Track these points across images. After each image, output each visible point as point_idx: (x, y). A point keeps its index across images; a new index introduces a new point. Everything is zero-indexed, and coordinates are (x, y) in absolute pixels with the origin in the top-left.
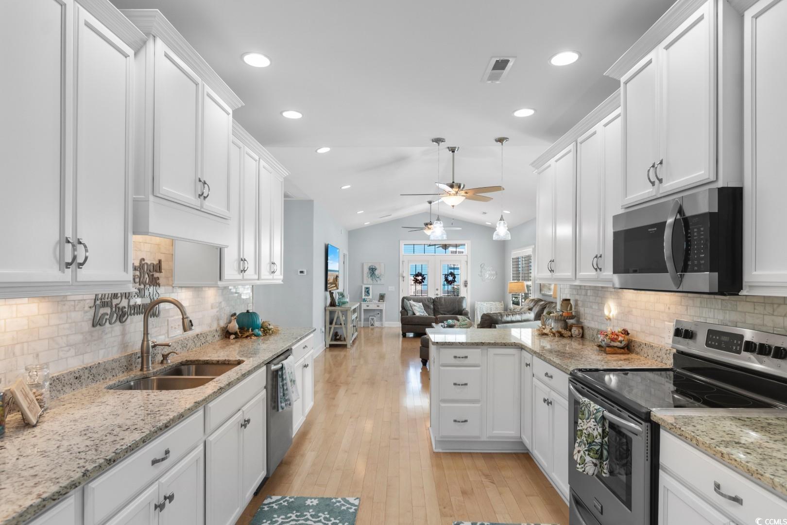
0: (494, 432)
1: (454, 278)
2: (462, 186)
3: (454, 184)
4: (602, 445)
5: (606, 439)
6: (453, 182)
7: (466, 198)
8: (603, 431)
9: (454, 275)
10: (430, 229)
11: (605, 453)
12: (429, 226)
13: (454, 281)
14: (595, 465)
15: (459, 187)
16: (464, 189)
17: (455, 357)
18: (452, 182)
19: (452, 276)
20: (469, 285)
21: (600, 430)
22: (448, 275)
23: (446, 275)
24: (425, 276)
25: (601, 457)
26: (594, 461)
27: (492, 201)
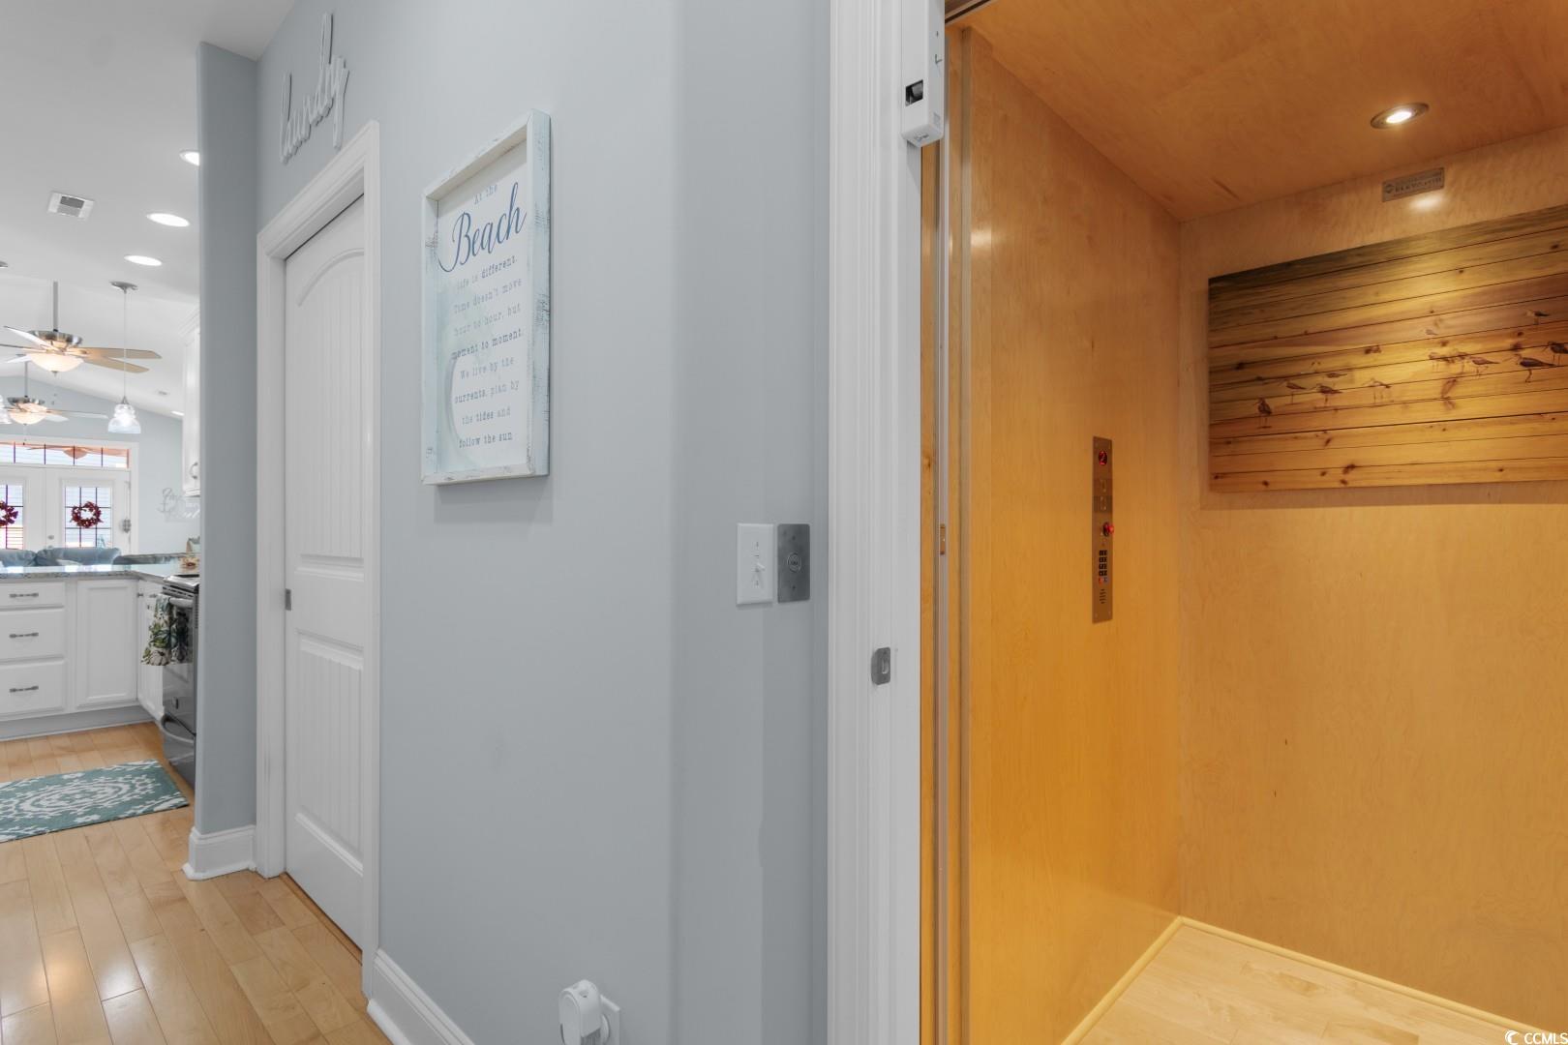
0: (91, 698)
1: (98, 513)
2: (75, 341)
3: (58, 334)
4: (169, 633)
5: (174, 626)
6: (56, 330)
7: (85, 361)
8: (171, 618)
9: (97, 508)
10: (26, 411)
11: (173, 640)
12: (22, 406)
13: (96, 520)
14: (162, 654)
15: (69, 340)
16: (80, 345)
17: (13, 596)
18: (52, 330)
19: (91, 510)
20: (134, 528)
21: (166, 618)
22: (80, 508)
23: (75, 508)
24: (16, 510)
25: (168, 646)
26: (160, 650)
27: (146, 373)
